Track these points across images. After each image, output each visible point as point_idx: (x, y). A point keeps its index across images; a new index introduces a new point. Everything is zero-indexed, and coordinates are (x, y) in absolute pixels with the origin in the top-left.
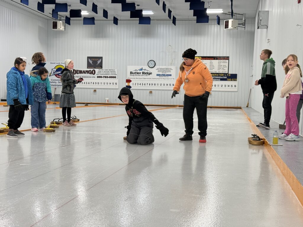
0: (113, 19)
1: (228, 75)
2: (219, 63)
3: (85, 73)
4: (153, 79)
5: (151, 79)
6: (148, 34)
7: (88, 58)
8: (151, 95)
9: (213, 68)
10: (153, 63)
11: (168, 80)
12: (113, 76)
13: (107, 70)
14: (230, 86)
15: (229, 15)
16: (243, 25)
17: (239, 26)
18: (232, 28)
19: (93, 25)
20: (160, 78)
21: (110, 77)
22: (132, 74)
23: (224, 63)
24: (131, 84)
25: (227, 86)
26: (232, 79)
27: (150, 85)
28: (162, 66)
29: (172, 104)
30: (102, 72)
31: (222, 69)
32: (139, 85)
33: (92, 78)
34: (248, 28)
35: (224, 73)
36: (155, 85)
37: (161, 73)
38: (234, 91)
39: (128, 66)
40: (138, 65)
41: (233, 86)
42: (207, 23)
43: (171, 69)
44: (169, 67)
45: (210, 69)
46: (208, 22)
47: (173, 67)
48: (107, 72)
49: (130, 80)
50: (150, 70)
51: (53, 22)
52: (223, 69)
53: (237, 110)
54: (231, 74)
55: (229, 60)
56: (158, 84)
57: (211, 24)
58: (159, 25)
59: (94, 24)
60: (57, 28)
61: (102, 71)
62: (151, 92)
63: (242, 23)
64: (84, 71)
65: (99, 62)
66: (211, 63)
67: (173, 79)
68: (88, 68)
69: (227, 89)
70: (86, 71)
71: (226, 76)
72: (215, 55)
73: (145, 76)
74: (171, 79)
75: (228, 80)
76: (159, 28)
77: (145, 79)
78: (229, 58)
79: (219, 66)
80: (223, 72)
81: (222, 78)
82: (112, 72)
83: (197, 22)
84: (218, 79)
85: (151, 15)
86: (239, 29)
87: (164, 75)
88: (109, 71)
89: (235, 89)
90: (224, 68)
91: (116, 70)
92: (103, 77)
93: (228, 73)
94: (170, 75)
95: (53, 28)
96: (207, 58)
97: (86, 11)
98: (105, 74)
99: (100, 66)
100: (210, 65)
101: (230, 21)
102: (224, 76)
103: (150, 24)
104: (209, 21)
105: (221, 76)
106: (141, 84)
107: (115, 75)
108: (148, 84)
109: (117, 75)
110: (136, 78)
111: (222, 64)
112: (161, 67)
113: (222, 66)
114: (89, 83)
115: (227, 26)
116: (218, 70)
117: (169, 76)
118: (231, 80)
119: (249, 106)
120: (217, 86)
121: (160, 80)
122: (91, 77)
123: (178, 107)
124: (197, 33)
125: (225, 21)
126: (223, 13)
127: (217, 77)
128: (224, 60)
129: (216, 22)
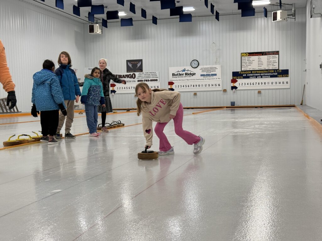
0: (152, 18)
1: (279, 71)
2: (268, 59)
3: (124, 77)
4: (197, 80)
5: (195, 81)
6: (189, 32)
7: (128, 61)
8: (195, 97)
9: (262, 64)
10: (196, 63)
11: (214, 80)
12: (154, 79)
13: (148, 73)
14: (281, 83)
15: (277, 6)
16: (293, 16)
17: (289, 17)
18: (281, 19)
19: (131, 27)
20: (205, 78)
21: (151, 80)
22: (175, 76)
23: (274, 58)
24: (173, 87)
25: (278, 83)
26: (284, 75)
27: (194, 86)
28: (206, 65)
29: (218, 106)
30: (142, 76)
31: (271, 65)
32: (182, 87)
33: (133, 83)
34: (298, 19)
35: (274, 69)
36: (199, 86)
37: (205, 73)
38: (286, 88)
39: (170, 68)
40: (180, 66)
41: (285, 83)
42: (253, 17)
43: (216, 68)
44: (214, 66)
45: (259, 66)
46: (254, 15)
47: (218, 66)
49: (172, 82)
50: (194, 71)
51: (90, 25)
52: (273, 65)
53: (291, 108)
54: (282, 70)
55: (278, 54)
56: (202, 85)
57: (258, 17)
58: (201, 22)
59: (132, 25)
60: (93, 32)
61: (142, 74)
62: (195, 94)
63: (292, 14)
64: (123, 75)
65: (139, 65)
66: (259, 59)
67: (219, 79)
68: (127, 72)
69: (278, 86)
70: (126, 75)
71: (276, 73)
72: (263, 51)
73: (188, 78)
74: (217, 79)
75: (279, 77)
76: (201, 25)
77: (189, 81)
78: (279, 53)
79: (268, 62)
80: (272, 68)
81: (272, 74)
82: (154, 75)
83: (242, 16)
84: (268, 76)
85: (192, 12)
86: (289, 20)
87: (208, 75)
89: (287, 86)
90: (273, 63)
91: (157, 73)
92: (143, 80)
93: (278, 69)
94: (216, 75)
95: (90, 32)
96: (254, 54)
97: (123, 12)
98: (145, 77)
99: (141, 69)
100: (258, 62)
101: (279, 13)
102: (274, 72)
103: (191, 21)
104: (256, 13)
105: (271, 73)
106: (185, 86)
107: (157, 77)
108: (192, 86)
109: (158, 77)
110: (179, 80)
111: (271, 59)
112: (205, 67)
113: (271, 62)
114: (129, 88)
115: (275, 18)
116: (267, 66)
117: (214, 76)
118: (283, 77)
119: (303, 104)
120: (267, 83)
121: (205, 80)
122: (131, 81)
123: (225, 109)
124: (242, 28)
125: (273, 13)
126: (270, 4)
127: (267, 74)
128: (273, 55)
129: (263, 14)
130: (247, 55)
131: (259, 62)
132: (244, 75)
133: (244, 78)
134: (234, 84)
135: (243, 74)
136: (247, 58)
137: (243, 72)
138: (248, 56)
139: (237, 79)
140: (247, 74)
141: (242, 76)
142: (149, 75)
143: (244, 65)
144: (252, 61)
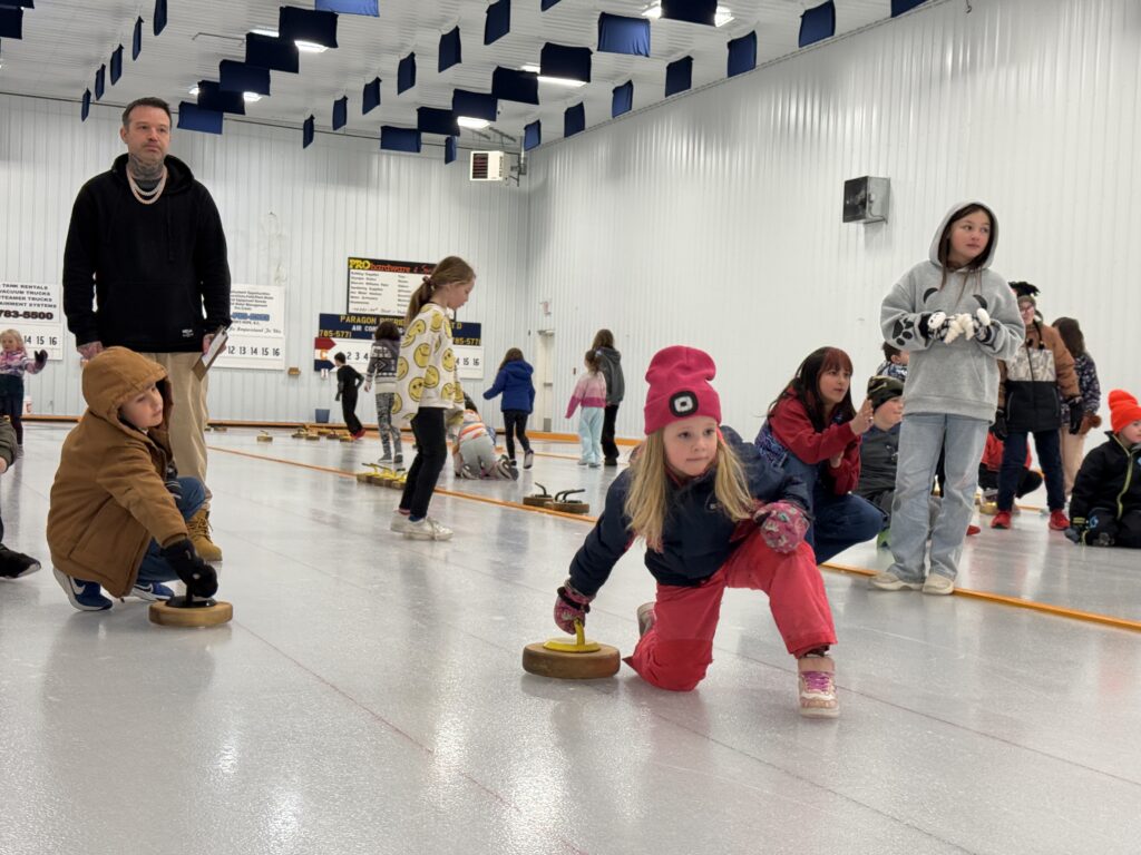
11: (259, 334)
12: (38, 310)
13: (15, 286)
18: (501, 178)
21: (27, 315)
41: (471, 362)
43: (267, 296)
44: (261, 289)
45: (400, 303)
46: (418, 151)
47: (274, 290)
48: (15, 295)
54: (463, 323)
66: (401, 283)
67: (276, 331)
74: (268, 331)
82: (38, 296)
87: (242, 315)
88: (22, 292)
89: (476, 372)
91: (54, 290)
94: (266, 318)
96: (388, 266)
100: (399, 291)
107: (50, 306)
109: (56, 306)
115: (481, 168)
117: (260, 322)
118: (465, 344)
125: (476, 154)
130: (366, 265)
131: (402, 293)
132: (354, 328)
133: (356, 335)
134: (324, 355)
135: (353, 324)
136: (365, 277)
137: (353, 319)
138: (370, 269)
139: (334, 336)
140: (363, 325)
141: (350, 329)
142: (21, 295)
143: (357, 295)
144: (380, 287)
